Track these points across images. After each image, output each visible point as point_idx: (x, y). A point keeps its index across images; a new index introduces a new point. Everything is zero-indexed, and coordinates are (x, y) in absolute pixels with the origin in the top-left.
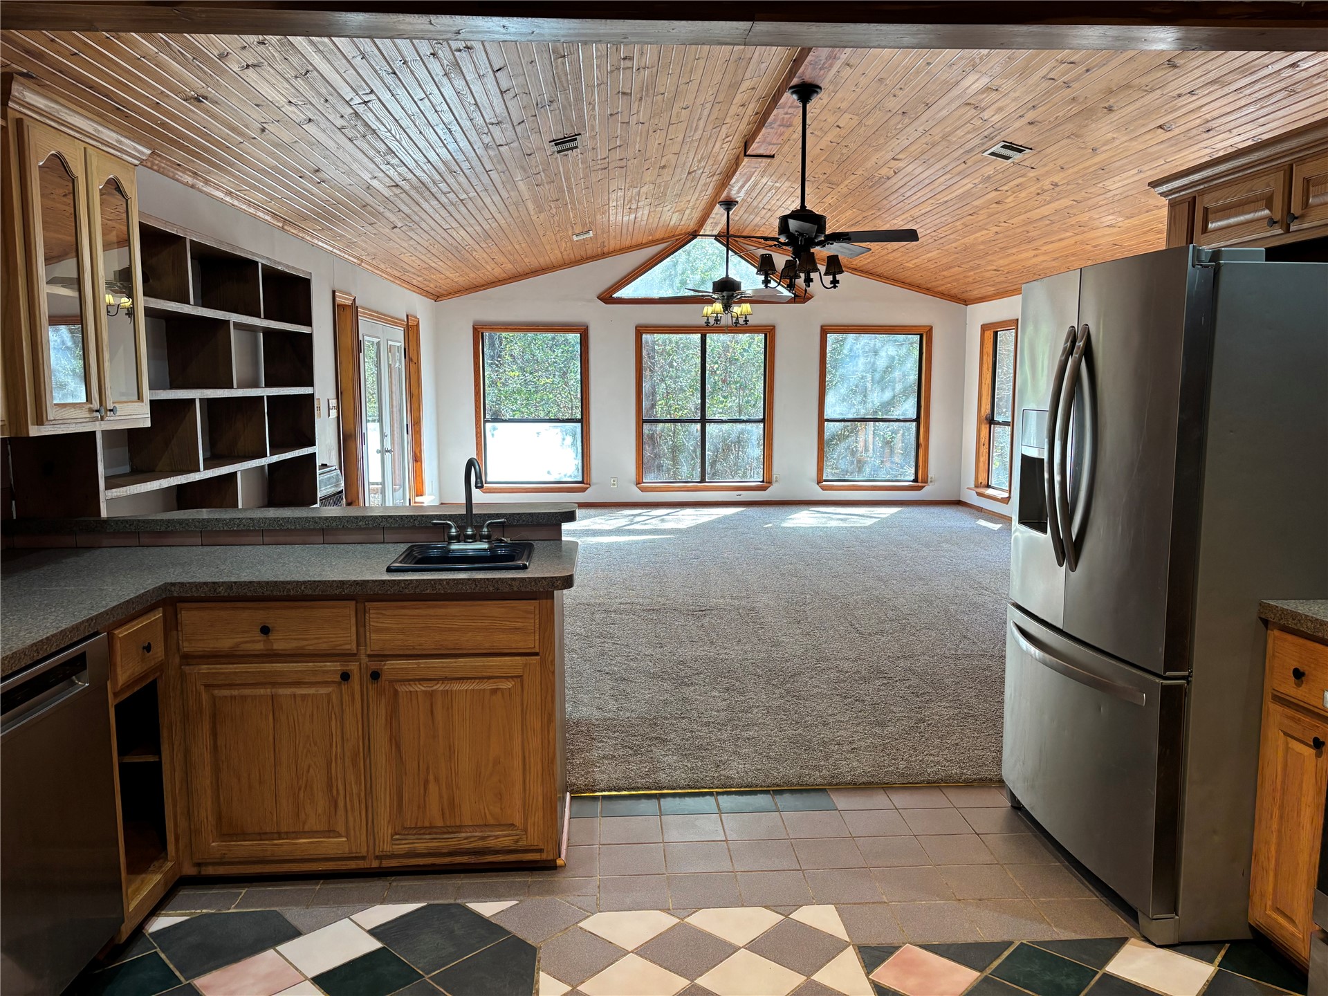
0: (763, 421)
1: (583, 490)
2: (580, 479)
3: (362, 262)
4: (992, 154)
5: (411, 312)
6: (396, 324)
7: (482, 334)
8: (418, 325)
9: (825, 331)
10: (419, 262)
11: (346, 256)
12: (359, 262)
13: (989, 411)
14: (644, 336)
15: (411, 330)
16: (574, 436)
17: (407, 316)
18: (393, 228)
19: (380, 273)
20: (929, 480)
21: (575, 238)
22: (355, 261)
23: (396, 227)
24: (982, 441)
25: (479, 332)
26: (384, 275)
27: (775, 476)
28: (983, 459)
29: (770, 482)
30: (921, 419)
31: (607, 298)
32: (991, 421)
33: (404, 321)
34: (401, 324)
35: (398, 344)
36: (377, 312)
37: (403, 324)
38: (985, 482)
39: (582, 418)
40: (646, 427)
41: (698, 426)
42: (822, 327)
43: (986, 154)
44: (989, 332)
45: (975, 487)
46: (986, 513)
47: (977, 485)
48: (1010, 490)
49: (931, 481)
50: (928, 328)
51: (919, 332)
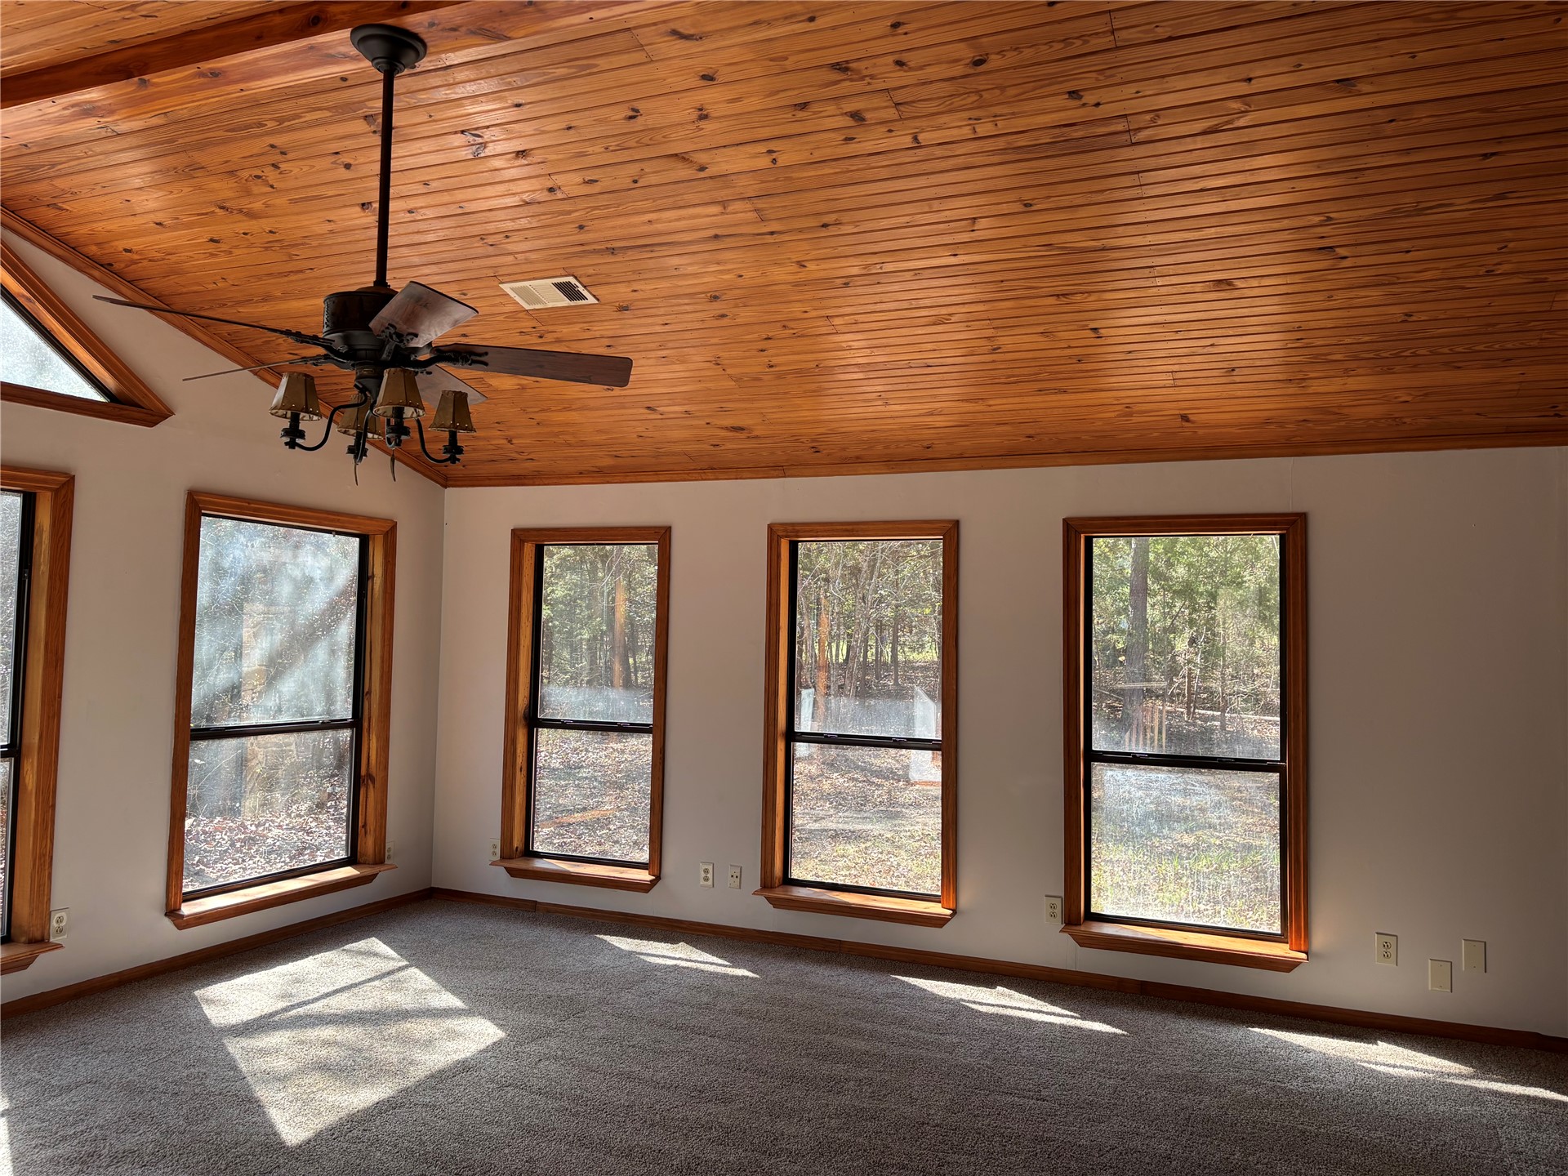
9: (197, 506)
13: (528, 702)
20: (387, 854)
24: (519, 761)
29: (42, 940)
30: (365, 719)
32: (531, 720)
38: (519, 846)
42: (192, 496)
44: (530, 545)
45: (503, 857)
46: (557, 912)
47: (506, 855)
48: (655, 864)
49: (389, 857)
50: (390, 525)
51: (370, 529)
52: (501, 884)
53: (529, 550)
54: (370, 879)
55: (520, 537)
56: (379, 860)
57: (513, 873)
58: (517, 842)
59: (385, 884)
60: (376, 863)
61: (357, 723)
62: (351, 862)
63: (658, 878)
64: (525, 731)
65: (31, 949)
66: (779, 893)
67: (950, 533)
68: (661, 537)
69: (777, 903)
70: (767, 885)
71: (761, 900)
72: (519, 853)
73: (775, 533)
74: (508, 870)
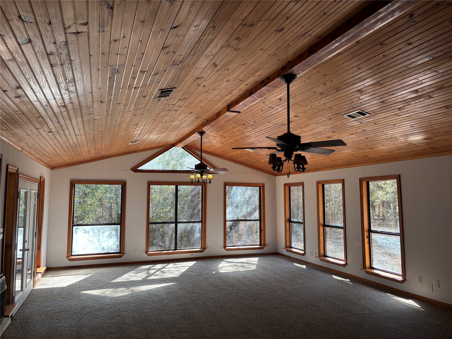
0: (201, 222)
1: (121, 257)
2: (118, 251)
3: (23, 150)
4: (348, 116)
5: (42, 175)
6: (35, 181)
7: (74, 185)
8: (44, 182)
9: (225, 185)
10: (53, 151)
11: (16, 146)
12: (22, 150)
13: (289, 217)
14: (151, 186)
15: (41, 184)
16: (117, 231)
17: (40, 177)
18: (49, 132)
19: (31, 156)
20: (266, 244)
21: (130, 144)
22: (20, 149)
23: (51, 132)
24: (287, 229)
25: (73, 184)
26: (33, 157)
27: (207, 246)
28: (288, 236)
29: (205, 249)
30: (261, 219)
31: (135, 169)
32: (290, 221)
33: (39, 180)
34: (37, 181)
35: (35, 192)
36: (28, 176)
37: (38, 181)
38: (289, 246)
39: (121, 223)
40: (150, 225)
41: (174, 225)
42: (224, 183)
43: (345, 116)
44: (287, 187)
45: (285, 247)
47: (286, 247)
48: (305, 250)
49: (267, 245)
50: (263, 185)
51: (259, 186)
52: (285, 252)
54: (263, 248)
55: (285, 185)
56: (265, 246)
57: (287, 250)
58: (288, 244)
59: (266, 250)
60: (263, 246)
61: (260, 220)
62: (260, 245)
63: (305, 253)
64: (289, 223)
65: (204, 250)
66: (322, 258)
67: (343, 182)
68: (302, 184)
69: (321, 260)
70: (320, 256)
71: (318, 259)
72: (289, 247)
73: (318, 183)
74: (286, 250)
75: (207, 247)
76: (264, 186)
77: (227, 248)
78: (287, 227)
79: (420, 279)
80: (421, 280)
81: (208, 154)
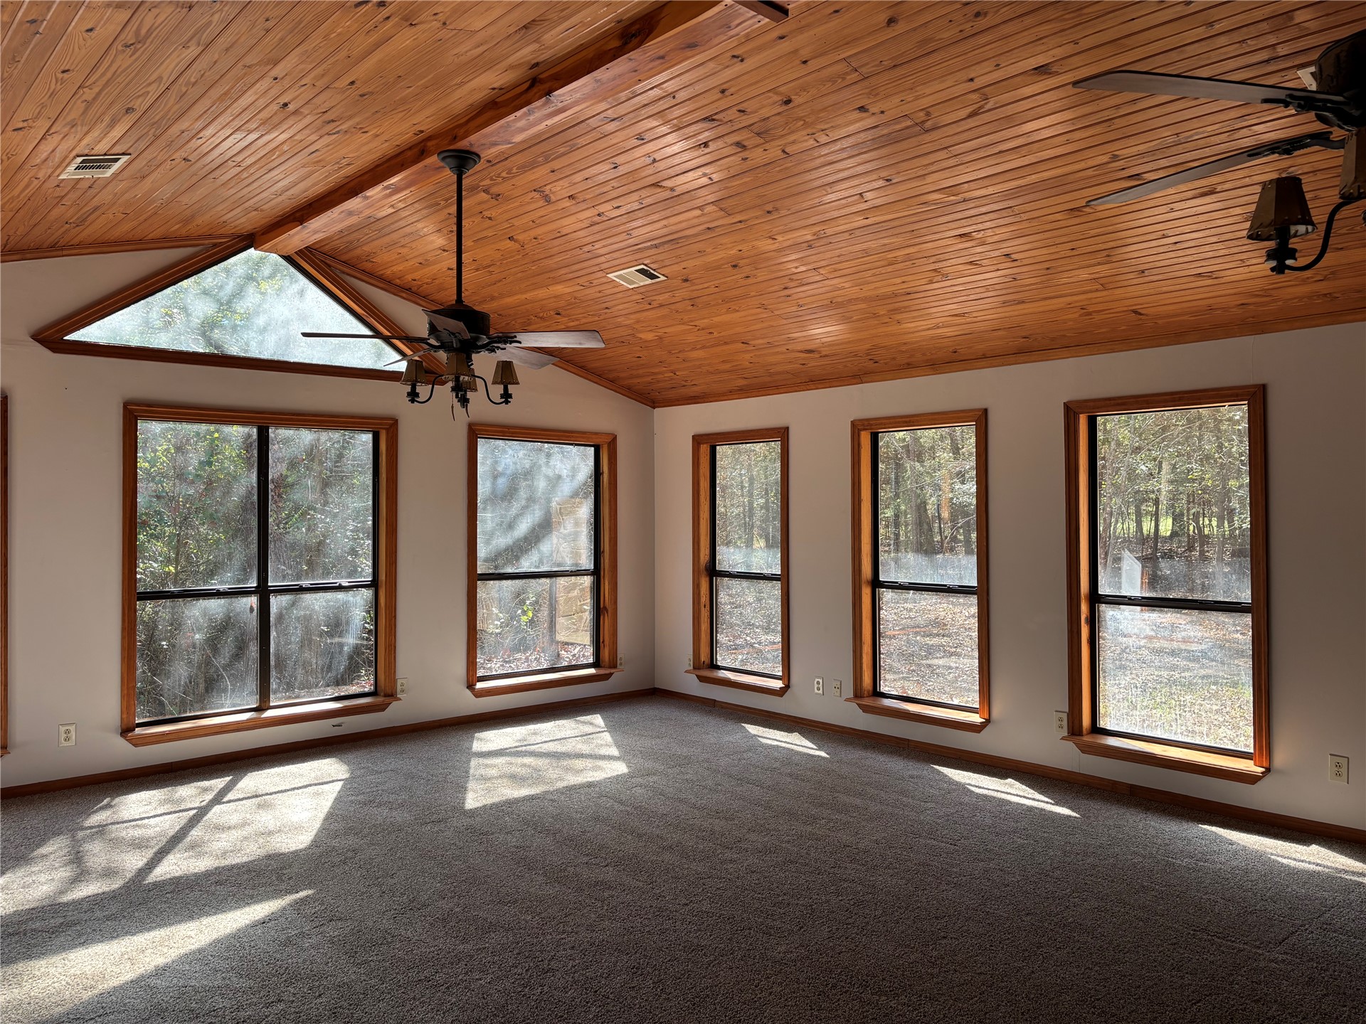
0: (373, 584)
9: (475, 432)
13: (705, 558)
14: (141, 425)
20: (619, 661)
24: (703, 600)
27: (401, 680)
28: (705, 626)
29: (388, 695)
30: (602, 569)
31: (53, 340)
32: (712, 572)
38: (707, 661)
40: (147, 609)
41: (253, 601)
42: (471, 427)
44: (705, 446)
45: (694, 668)
46: (727, 708)
47: (697, 666)
48: (787, 675)
49: (621, 664)
50: (612, 438)
51: (597, 441)
52: (691, 685)
53: (705, 449)
54: (606, 677)
55: (698, 440)
56: (615, 667)
57: (702, 679)
58: (704, 657)
59: (617, 682)
60: (610, 667)
61: (596, 573)
62: (595, 665)
63: (787, 687)
64: (708, 579)
65: (387, 700)
66: (868, 702)
67: (981, 420)
68: (782, 434)
69: (866, 709)
70: (858, 694)
71: (854, 706)
72: (706, 666)
73: (857, 427)
74: (698, 677)
75: (399, 688)
76: (613, 443)
77: (479, 685)
78: (702, 593)
79: (1338, 765)
80: (1344, 770)
81: (404, 295)
